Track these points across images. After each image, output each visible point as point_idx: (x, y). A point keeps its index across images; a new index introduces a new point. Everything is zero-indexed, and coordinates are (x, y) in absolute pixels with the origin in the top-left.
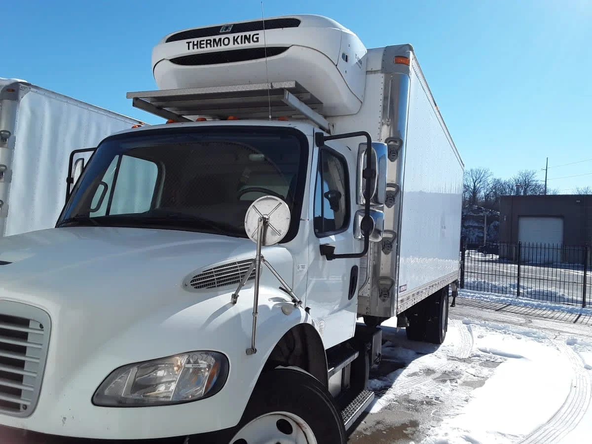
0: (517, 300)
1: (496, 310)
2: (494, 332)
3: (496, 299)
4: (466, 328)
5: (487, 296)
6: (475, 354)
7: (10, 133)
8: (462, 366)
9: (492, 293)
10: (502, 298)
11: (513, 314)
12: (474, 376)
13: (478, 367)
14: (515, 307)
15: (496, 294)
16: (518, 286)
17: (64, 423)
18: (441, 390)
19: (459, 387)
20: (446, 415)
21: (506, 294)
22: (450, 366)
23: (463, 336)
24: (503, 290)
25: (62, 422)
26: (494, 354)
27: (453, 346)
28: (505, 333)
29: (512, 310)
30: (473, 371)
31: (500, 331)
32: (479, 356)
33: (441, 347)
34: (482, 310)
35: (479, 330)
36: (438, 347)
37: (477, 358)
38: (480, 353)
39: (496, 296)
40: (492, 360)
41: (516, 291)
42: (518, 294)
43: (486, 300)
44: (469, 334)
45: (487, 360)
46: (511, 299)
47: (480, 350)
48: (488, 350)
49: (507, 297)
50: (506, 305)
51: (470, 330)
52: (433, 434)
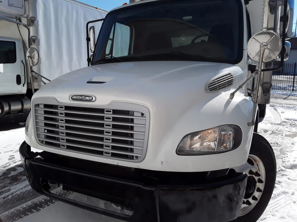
0: (293, 93)
1: (284, 99)
2: (289, 110)
3: (282, 93)
4: (273, 108)
5: (276, 92)
6: (284, 121)
7: (35, 18)
8: (281, 127)
9: (279, 91)
10: (285, 93)
11: (293, 100)
12: (289, 132)
13: (289, 128)
14: (293, 97)
15: (281, 91)
16: (293, 86)
17: (162, 165)
18: (278, 139)
19: (285, 138)
20: (287, 152)
21: (286, 90)
22: (275, 127)
23: (273, 113)
24: (284, 89)
25: (161, 164)
26: (294, 120)
27: (271, 118)
28: (295, 110)
29: (292, 98)
30: (287, 129)
31: (292, 109)
32: (286, 122)
33: (265, 119)
34: (276, 99)
35: (280, 109)
36: (263, 119)
37: (285, 123)
38: (286, 120)
39: (281, 92)
40: (294, 124)
41: (292, 88)
42: (293, 90)
43: (276, 94)
44: (276, 112)
45: (291, 124)
46: (290, 93)
47: (285, 119)
48: (290, 119)
49: (287, 92)
50: (287, 96)
51: (275, 109)
52: (286, 161)
